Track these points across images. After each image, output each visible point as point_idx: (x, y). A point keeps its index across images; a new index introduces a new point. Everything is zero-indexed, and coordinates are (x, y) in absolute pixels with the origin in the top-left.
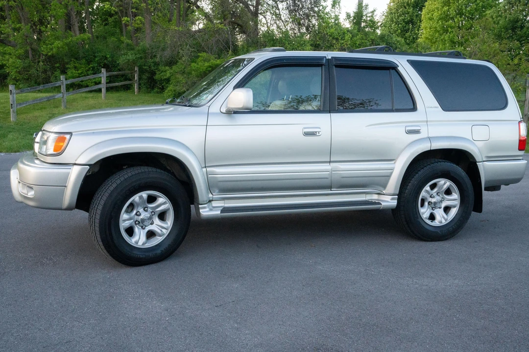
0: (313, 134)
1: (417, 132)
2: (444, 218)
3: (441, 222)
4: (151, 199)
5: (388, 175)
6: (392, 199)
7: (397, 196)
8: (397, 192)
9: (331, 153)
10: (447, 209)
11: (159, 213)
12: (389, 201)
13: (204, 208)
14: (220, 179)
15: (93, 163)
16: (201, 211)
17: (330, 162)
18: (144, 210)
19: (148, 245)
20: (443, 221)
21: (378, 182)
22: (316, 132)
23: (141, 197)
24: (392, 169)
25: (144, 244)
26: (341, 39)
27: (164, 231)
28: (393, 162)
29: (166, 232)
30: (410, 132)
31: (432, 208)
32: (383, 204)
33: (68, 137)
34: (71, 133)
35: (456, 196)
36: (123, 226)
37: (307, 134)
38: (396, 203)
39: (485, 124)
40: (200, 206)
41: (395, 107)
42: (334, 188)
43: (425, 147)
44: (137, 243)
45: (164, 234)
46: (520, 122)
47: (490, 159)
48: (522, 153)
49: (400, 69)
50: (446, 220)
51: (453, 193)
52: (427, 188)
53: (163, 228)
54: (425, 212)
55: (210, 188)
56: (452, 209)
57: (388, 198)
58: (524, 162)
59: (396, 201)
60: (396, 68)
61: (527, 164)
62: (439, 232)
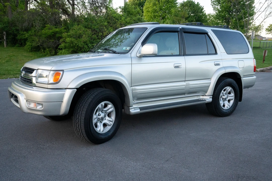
1: (219, 64)
3: (227, 107)
4: (106, 106)
5: (208, 86)
6: (210, 98)
7: (212, 96)
8: (212, 94)
9: (186, 76)
10: (229, 101)
11: (108, 113)
12: (208, 99)
14: (138, 93)
15: (78, 87)
16: (131, 110)
17: (185, 81)
18: (102, 112)
19: (105, 131)
20: (228, 107)
21: (204, 90)
22: (179, 66)
23: (102, 105)
24: (210, 83)
25: (103, 131)
26: (120, 19)
27: (111, 123)
28: (210, 80)
29: (112, 123)
30: (216, 65)
31: (224, 101)
33: (61, 72)
34: (63, 71)
35: (232, 94)
36: (94, 122)
37: (176, 67)
38: (212, 100)
39: (242, 60)
40: (130, 108)
41: (209, 53)
42: (186, 94)
43: (223, 72)
44: (100, 130)
45: (111, 125)
46: (254, 59)
47: (245, 76)
48: (254, 73)
49: (209, 34)
50: (229, 106)
51: (231, 93)
52: (223, 91)
54: (221, 103)
55: (134, 97)
56: (231, 101)
57: (208, 97)
58: (255, 77)
59: (212, 99)
61: (256, 78)
62: (227, 112)
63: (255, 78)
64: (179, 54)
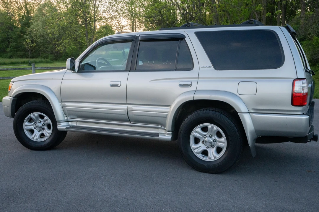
0: (116, 85)
1: (189, 86)
2: (213, 155)
3: (211, 159)
5: (165, 116)
6: (168, 134)
7: (171, 133)
9: (127, 98)
11: (46, 124)
13: (60, 124)
16: (58, 126)
17: (127, 104)
20: (213, 158)
24: (168, 112)
25: (36, 139)
27: (48, 134)
28: (169, 107)
30: (181, 86)
31: (206, 146)
32: (161, 137)
34: (13, 82)
35: (223, 139)
36: (25, 128)
37: (113, 85)
38: (171, 138)
39: (253, 80)
40: (57, 123)
42: (132, 122)
43: (189, 97)
44: (33, 138)
45: (47, 136)
46: (295, 80)
49: (187, 39)
50: (215, 157)
53: (48, 133)
56: (222, 150)
59: (171, 136)
60: (184, 39)
62: (206, 166)
63: (306, 118)
64: (125, 69)
